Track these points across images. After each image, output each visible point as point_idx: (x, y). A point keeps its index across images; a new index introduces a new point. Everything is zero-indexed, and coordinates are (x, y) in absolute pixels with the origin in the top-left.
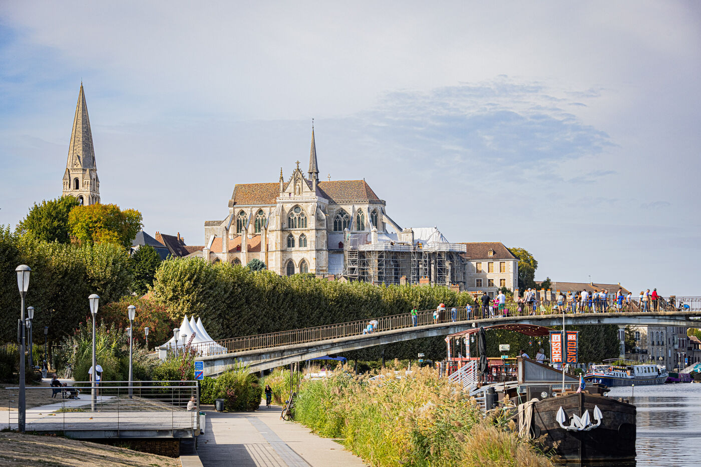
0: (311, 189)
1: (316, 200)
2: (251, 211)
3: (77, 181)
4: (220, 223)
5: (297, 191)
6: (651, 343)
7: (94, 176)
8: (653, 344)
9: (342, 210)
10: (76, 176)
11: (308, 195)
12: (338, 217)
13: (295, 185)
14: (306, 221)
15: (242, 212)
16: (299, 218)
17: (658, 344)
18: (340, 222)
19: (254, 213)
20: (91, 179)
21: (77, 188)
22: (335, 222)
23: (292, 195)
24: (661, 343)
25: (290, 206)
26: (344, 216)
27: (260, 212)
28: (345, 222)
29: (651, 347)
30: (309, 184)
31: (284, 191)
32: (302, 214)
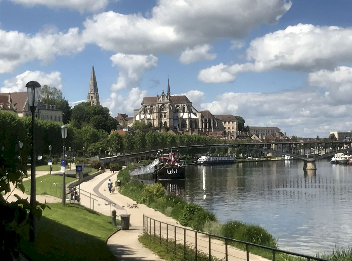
0: (167, 99)
1: (169, 102)
4: (138, 110)
5: (163, 99)
7: (97, 95)
10: (92, 95)
14: (166, 109)
15: (146, 107)
19: (149, 107)
21: (92, 99)
22: (176, 109)
25: (161, 104)
26: (179, 107)
27: (152, 106)
31: (159, 99)
32: (165, 107)
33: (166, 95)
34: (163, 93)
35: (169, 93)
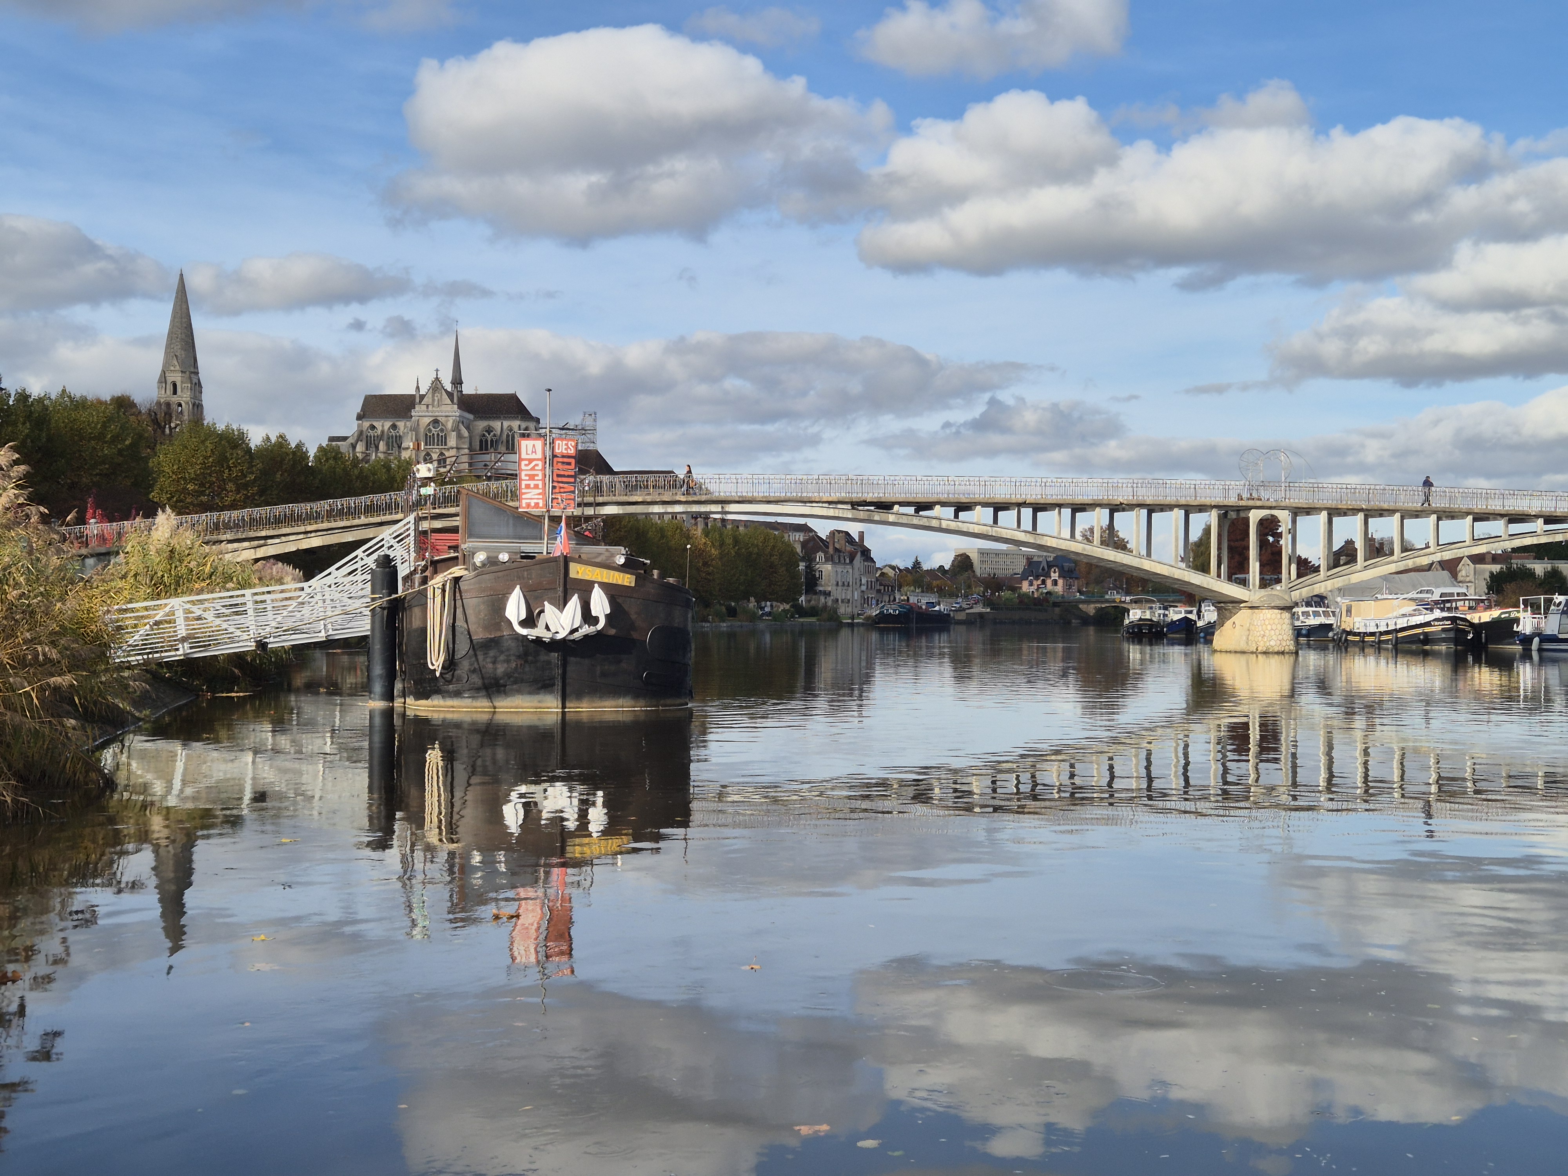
0: (452, 401)
1: (457, 414)
2: (383, 426)
3: (175, 385)
4: (345, 439)
5: (436, 403)
6: (835, 583)
7: (195, 380)
8: (837, 585)
9: (489, 427)
10: (173, 379)
11: (449, 408)
12: (484, 435)
13: (433, 396)
14: (446, 438)
15: (373, 427)
16: (438, 435)
17: (843, 585)
18: (486, 441)
19: (386, 428)
20: (191, 383)
21: (175, 392)
22: (481, 441)
23: (430, 407)
24: (846, 584)
25: (427, 420)
26: (492, 434)
27: (394, 427)
28: (492, 441)
29: (835, 588)
30: (450, 395)
31: (420, 402)
32: (442, 430)
33: (449, 387)
34: (437, 378)
35: (457, 381)
